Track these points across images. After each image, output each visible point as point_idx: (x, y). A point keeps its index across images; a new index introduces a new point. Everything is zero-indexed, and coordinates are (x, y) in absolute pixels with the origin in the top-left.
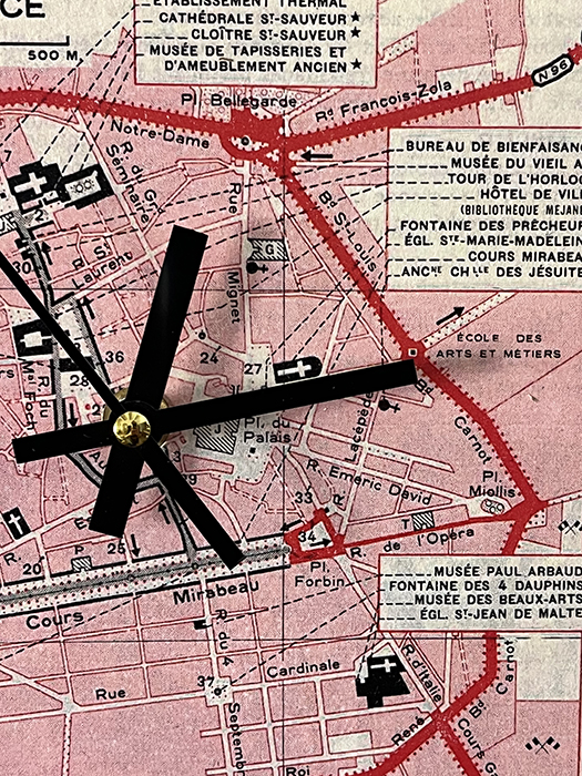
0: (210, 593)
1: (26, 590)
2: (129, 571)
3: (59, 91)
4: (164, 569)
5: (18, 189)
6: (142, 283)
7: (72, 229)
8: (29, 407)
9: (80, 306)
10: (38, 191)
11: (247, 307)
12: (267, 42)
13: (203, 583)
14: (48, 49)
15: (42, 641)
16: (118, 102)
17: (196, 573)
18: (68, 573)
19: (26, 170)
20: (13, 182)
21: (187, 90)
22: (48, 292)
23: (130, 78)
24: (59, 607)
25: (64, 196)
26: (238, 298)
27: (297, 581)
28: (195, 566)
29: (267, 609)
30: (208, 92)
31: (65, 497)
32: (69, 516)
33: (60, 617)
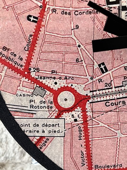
1: (105, 92)
15: (110, 111)
18: (121, 86)
31: (121, 59)
32: (122, 66)
33: (117, 102)
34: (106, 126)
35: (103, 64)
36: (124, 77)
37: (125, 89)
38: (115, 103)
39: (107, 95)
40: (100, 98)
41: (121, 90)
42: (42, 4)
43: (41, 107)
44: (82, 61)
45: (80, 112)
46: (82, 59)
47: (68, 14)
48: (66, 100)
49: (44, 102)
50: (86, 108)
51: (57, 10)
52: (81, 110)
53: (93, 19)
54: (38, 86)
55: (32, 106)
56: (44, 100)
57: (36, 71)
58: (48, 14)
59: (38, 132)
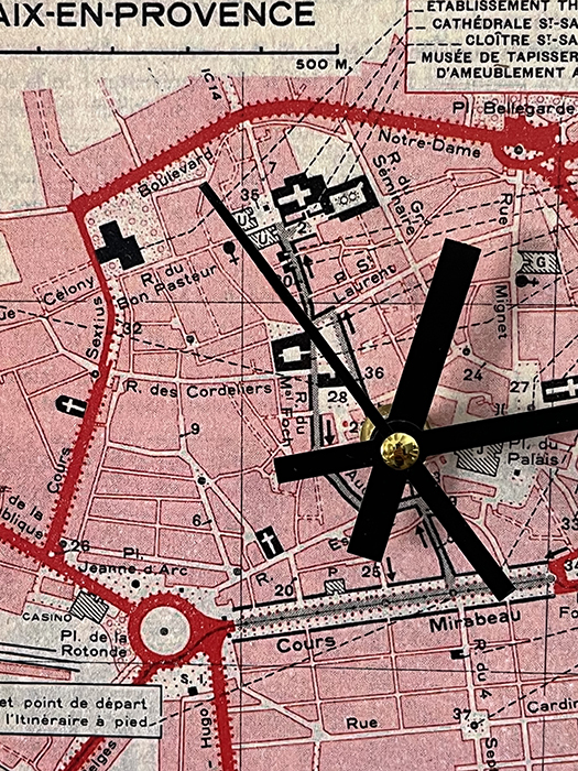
0: (469, 623)
1: (277, 611)
2: (384, 596)
3: (327, 101)
4: (420, 595)
5: (282, 201)
6: (405, 297)
7: (335, 241)
8: (286, 423)
9: (340, 321)
10: (302, 203)
11: (515, 322)
12: (545, 48)
13: (461, 610)
14: (317, 58)
15: (292, 666)
16: (387, 111)
17: (454, 600)
18: (321, 596)
19: (290, 182)
20: (277, 194)
21: (460, 98)
22: (308, 306)
23: (401, 87)
24: (311, 631)
25: (328, 208)
26: (506, 313)
27: (562, 612)
28: (453, 593)
29: (529, 641)
30: (481, 100)
31: (320, 517)
32: (323, 537)
33: (312, 641)
34: (281, 708)
35: (269, 531)
36: (330, 568)
37: (331, 603)
38: (306, 642)
39: (282, 618)
40: (263, 628)
41: (322, 605)
42: (96, 368)
43: (95, 652)
44: (210, 521)
45: (204, 668)
46: (211, 517)
47: (169, 393)
48: (164, 632)
49: (103, 638)
50: (223, 656)
51: (139, 382)
52: (209, 661)
53: (238, 409)
54: (85, 590)
55: (67, 649)
56: (101, 632)
57: (80, 548)
58: (116, 394)
59: (84, 722)
